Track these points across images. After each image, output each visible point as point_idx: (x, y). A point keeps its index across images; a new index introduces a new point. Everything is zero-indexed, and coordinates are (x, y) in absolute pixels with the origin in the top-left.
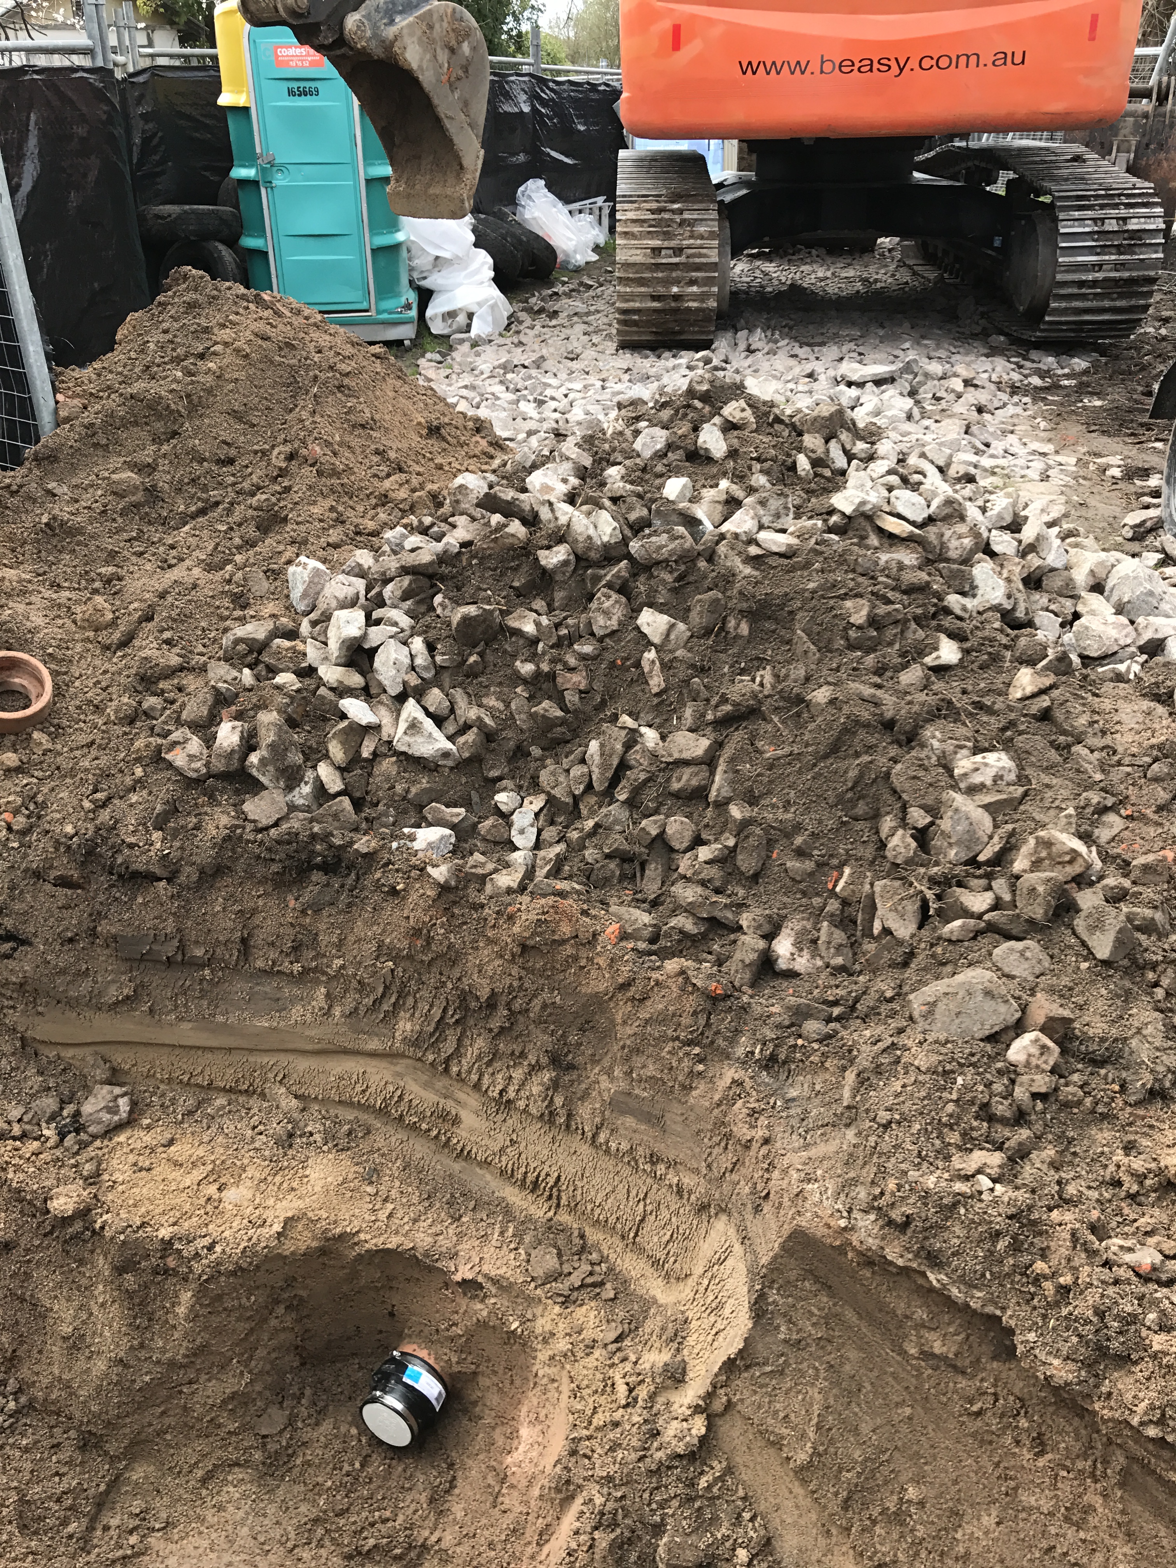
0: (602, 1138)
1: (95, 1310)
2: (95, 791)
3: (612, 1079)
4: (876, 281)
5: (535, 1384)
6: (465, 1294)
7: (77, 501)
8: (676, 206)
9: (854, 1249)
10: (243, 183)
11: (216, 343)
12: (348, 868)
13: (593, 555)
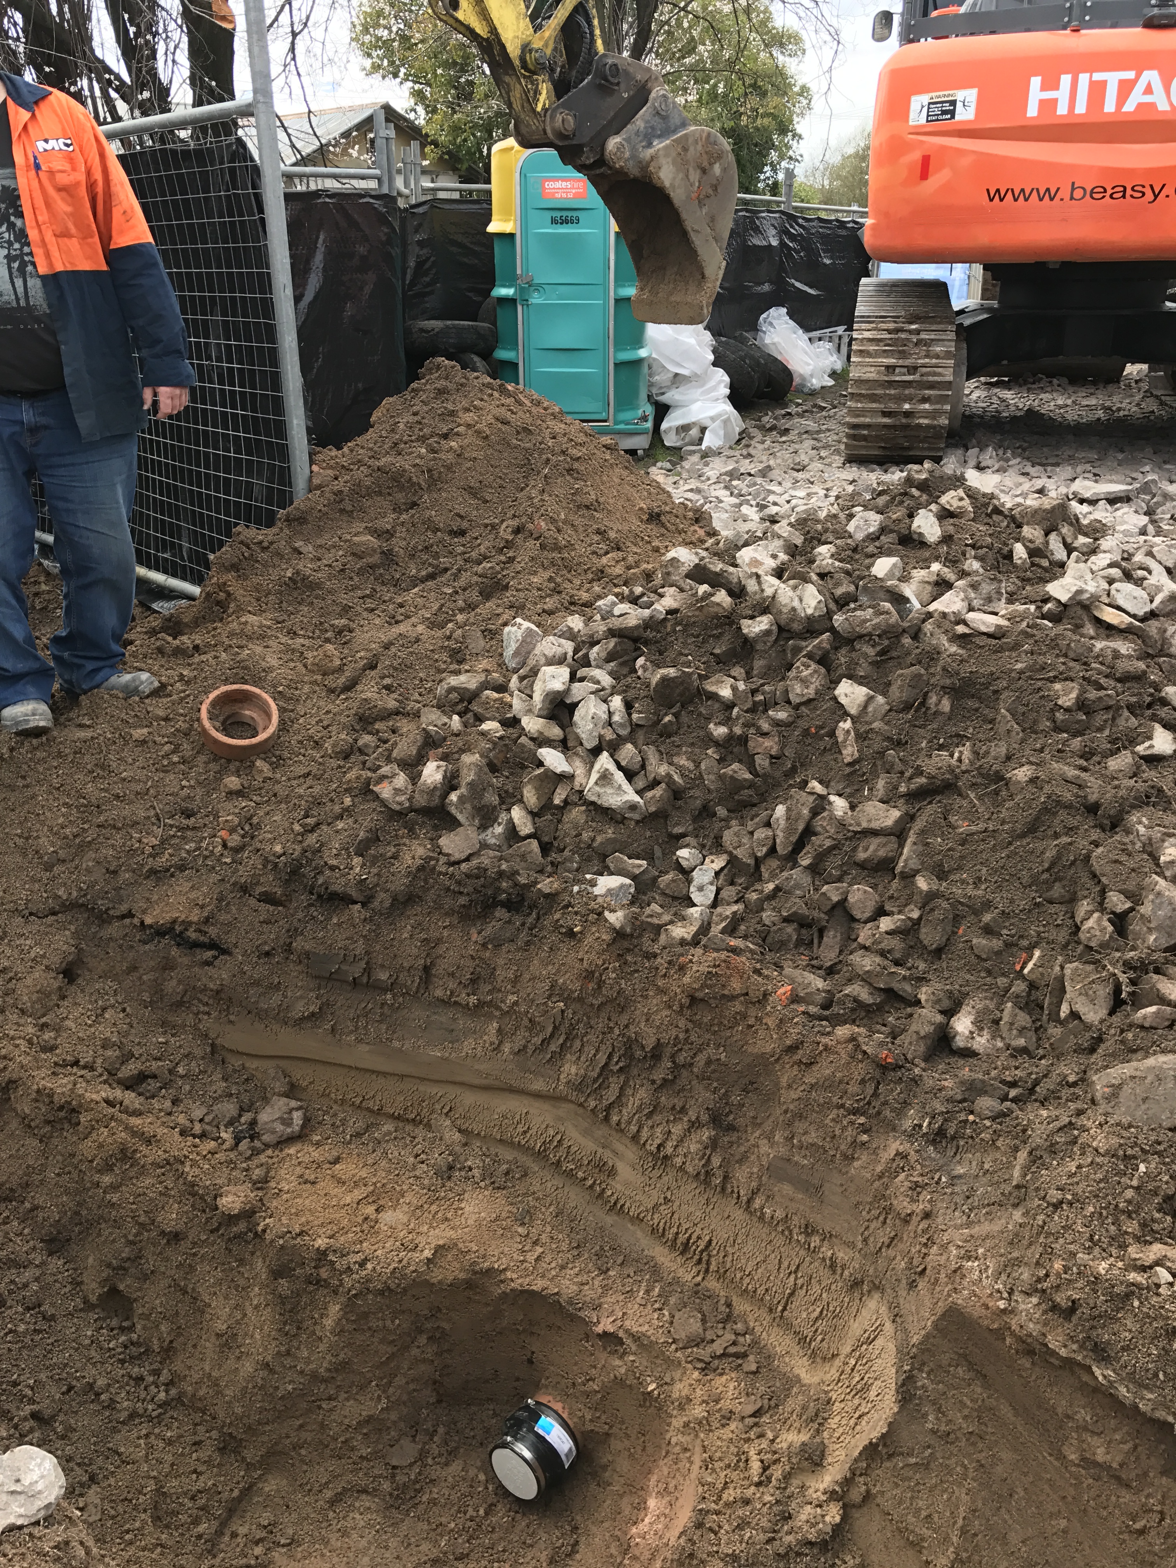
0: (757, 1203)
1: (249, 1311)
2: (306, 816)
3: (772, 1144)
4: (1119, 409)
5: (667, 1452)
6: (605, 1348)
7: (319, 559)
8: (913, 327)
9: (1013, 1334)
10: (502, 300)
11: (459, 425)
12: (530, 907)
13: (796, 626)
